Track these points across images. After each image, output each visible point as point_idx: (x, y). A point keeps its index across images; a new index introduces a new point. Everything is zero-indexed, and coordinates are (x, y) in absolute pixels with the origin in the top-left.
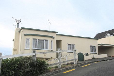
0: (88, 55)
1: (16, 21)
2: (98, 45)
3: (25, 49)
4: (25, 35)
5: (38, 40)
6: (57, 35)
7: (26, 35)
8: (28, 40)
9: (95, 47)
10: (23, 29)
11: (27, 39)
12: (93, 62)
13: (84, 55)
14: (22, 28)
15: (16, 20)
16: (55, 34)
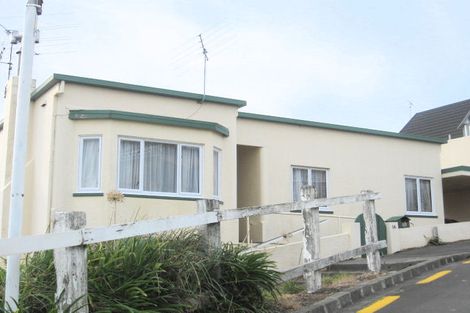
0: (408, 226)
1: (11, 38)
2: (444, 171)
3: (75, 195)
4: (76, 116)
5: (147, 144)
6: (242, 117)
7: (82, 116)
8: (91, 147)
9: (426, 182)
10: (60, 81)
11: (85, 141)
12: (449, 260)
13: (389, 226)
14: (58, 79)
15: (8, 32)
16: (233, 113)
